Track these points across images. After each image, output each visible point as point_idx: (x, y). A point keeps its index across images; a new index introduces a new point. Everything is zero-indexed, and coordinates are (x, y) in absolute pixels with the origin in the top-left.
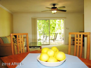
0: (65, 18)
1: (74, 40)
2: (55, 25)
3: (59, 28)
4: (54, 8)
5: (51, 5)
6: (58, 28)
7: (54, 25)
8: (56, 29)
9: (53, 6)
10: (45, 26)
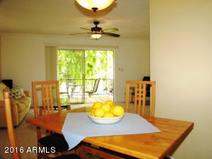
0: (117, 47)
1: (133, 94)
2: (94, 60)
3: (102, 67)
4: (96, 29)
5: (90, 22)
6: (100, 67)
7: (92, 60)
8: (95, 68)
9: (94, 26)
10: (73, 62)
